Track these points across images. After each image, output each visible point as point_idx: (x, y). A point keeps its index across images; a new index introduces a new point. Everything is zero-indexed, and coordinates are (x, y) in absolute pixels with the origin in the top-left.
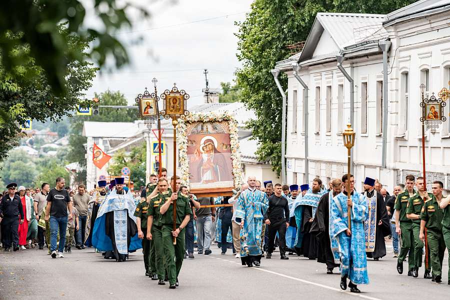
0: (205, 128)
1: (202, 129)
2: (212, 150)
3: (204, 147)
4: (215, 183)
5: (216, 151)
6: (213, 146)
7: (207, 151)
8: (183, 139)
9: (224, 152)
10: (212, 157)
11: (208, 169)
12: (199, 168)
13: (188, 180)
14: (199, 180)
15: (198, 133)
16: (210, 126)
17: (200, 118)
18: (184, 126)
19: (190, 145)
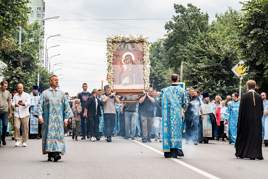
0: (126, 46)
1: (124, 47)
2: (130, 62)
3: (125, 60)
4: (131, 85)
5: (133, 63)
6: (131, 60)
7: (127, 63)
8: (110, 54)
9: (139, 64)
10: (130, 67)
11: (127, 75)
13: (112, 83)
14: (120, 83)
15: (121, 50)
16: (130, 46)
17: (123, 39)
18: (111, 44)
19: (115, 58)
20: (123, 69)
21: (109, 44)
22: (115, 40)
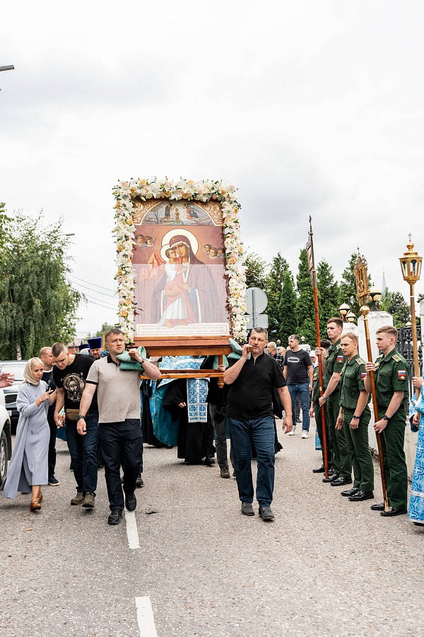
0: (173, 212)
1: (167, 215)
2: (186, 256)
3: (170, 251)
4: (190, 325)
5: (194, 260)
6: (189, 250)
7: (176, 260)
8: (124, 231)
9: (211, 262)
10: (185, 272)
11: (176, 296)
12: (156, 293)
13: (131, 317)
14: (156, 318)
15: (159, 222)
16: (182, 211)
17: (164, 191)
18: (129, 205)
19: (139, 243)
20: (165, 276)
21: (122, 201)
22: (139, 191)
